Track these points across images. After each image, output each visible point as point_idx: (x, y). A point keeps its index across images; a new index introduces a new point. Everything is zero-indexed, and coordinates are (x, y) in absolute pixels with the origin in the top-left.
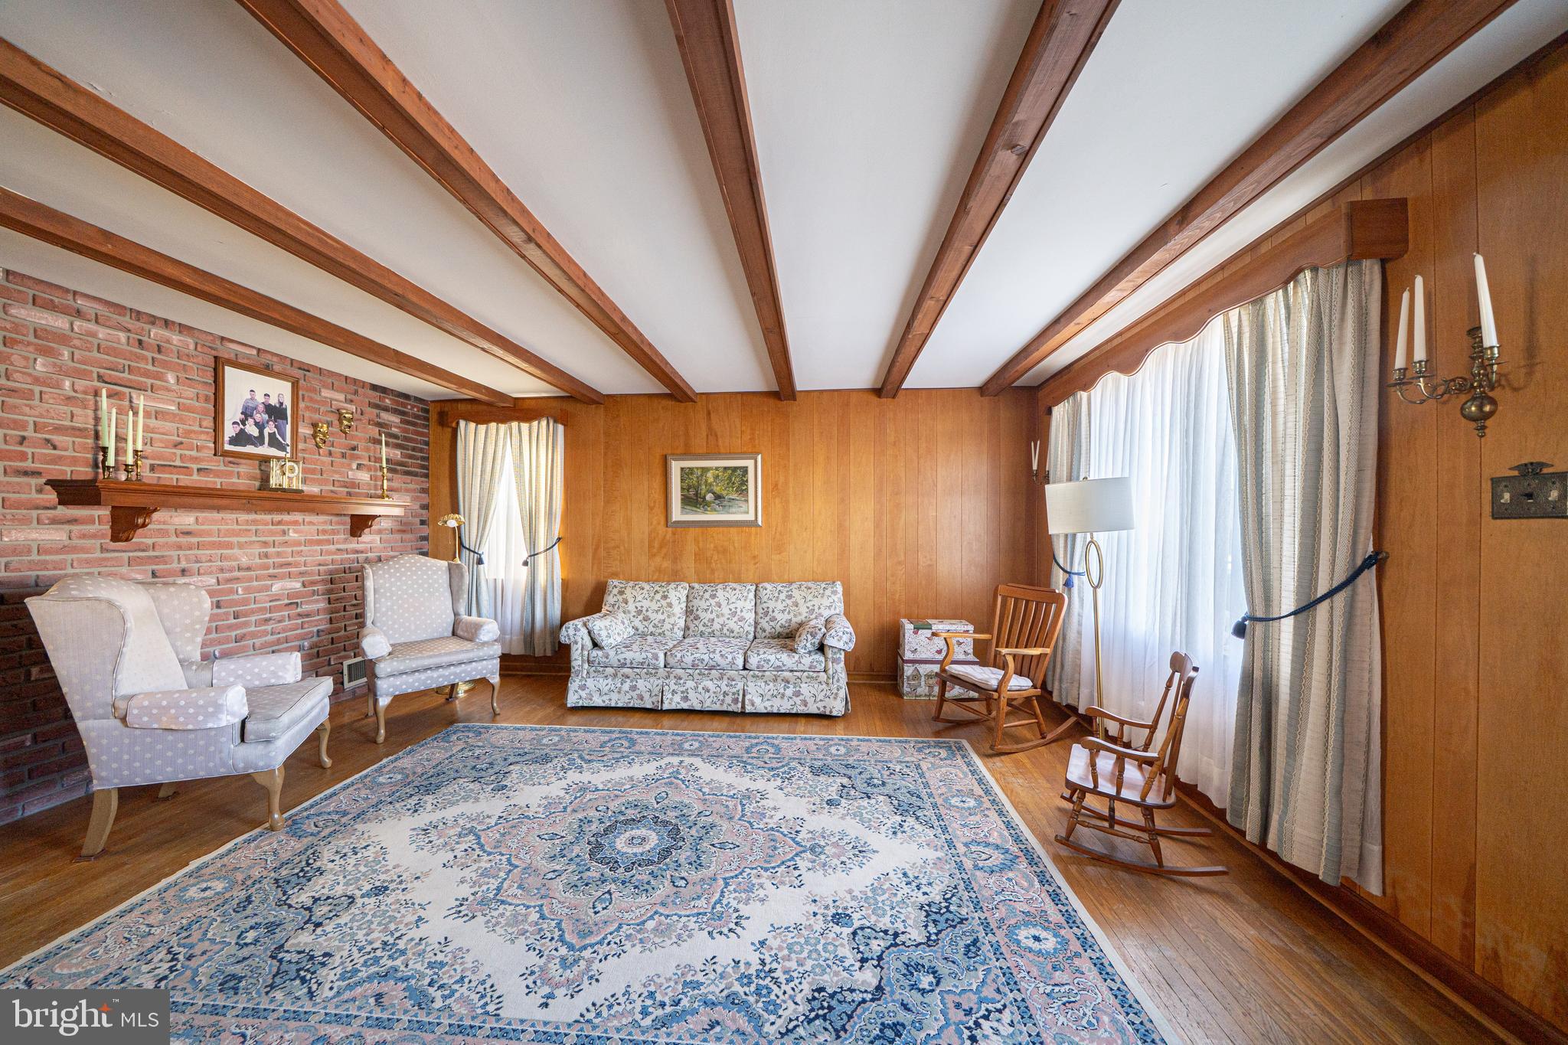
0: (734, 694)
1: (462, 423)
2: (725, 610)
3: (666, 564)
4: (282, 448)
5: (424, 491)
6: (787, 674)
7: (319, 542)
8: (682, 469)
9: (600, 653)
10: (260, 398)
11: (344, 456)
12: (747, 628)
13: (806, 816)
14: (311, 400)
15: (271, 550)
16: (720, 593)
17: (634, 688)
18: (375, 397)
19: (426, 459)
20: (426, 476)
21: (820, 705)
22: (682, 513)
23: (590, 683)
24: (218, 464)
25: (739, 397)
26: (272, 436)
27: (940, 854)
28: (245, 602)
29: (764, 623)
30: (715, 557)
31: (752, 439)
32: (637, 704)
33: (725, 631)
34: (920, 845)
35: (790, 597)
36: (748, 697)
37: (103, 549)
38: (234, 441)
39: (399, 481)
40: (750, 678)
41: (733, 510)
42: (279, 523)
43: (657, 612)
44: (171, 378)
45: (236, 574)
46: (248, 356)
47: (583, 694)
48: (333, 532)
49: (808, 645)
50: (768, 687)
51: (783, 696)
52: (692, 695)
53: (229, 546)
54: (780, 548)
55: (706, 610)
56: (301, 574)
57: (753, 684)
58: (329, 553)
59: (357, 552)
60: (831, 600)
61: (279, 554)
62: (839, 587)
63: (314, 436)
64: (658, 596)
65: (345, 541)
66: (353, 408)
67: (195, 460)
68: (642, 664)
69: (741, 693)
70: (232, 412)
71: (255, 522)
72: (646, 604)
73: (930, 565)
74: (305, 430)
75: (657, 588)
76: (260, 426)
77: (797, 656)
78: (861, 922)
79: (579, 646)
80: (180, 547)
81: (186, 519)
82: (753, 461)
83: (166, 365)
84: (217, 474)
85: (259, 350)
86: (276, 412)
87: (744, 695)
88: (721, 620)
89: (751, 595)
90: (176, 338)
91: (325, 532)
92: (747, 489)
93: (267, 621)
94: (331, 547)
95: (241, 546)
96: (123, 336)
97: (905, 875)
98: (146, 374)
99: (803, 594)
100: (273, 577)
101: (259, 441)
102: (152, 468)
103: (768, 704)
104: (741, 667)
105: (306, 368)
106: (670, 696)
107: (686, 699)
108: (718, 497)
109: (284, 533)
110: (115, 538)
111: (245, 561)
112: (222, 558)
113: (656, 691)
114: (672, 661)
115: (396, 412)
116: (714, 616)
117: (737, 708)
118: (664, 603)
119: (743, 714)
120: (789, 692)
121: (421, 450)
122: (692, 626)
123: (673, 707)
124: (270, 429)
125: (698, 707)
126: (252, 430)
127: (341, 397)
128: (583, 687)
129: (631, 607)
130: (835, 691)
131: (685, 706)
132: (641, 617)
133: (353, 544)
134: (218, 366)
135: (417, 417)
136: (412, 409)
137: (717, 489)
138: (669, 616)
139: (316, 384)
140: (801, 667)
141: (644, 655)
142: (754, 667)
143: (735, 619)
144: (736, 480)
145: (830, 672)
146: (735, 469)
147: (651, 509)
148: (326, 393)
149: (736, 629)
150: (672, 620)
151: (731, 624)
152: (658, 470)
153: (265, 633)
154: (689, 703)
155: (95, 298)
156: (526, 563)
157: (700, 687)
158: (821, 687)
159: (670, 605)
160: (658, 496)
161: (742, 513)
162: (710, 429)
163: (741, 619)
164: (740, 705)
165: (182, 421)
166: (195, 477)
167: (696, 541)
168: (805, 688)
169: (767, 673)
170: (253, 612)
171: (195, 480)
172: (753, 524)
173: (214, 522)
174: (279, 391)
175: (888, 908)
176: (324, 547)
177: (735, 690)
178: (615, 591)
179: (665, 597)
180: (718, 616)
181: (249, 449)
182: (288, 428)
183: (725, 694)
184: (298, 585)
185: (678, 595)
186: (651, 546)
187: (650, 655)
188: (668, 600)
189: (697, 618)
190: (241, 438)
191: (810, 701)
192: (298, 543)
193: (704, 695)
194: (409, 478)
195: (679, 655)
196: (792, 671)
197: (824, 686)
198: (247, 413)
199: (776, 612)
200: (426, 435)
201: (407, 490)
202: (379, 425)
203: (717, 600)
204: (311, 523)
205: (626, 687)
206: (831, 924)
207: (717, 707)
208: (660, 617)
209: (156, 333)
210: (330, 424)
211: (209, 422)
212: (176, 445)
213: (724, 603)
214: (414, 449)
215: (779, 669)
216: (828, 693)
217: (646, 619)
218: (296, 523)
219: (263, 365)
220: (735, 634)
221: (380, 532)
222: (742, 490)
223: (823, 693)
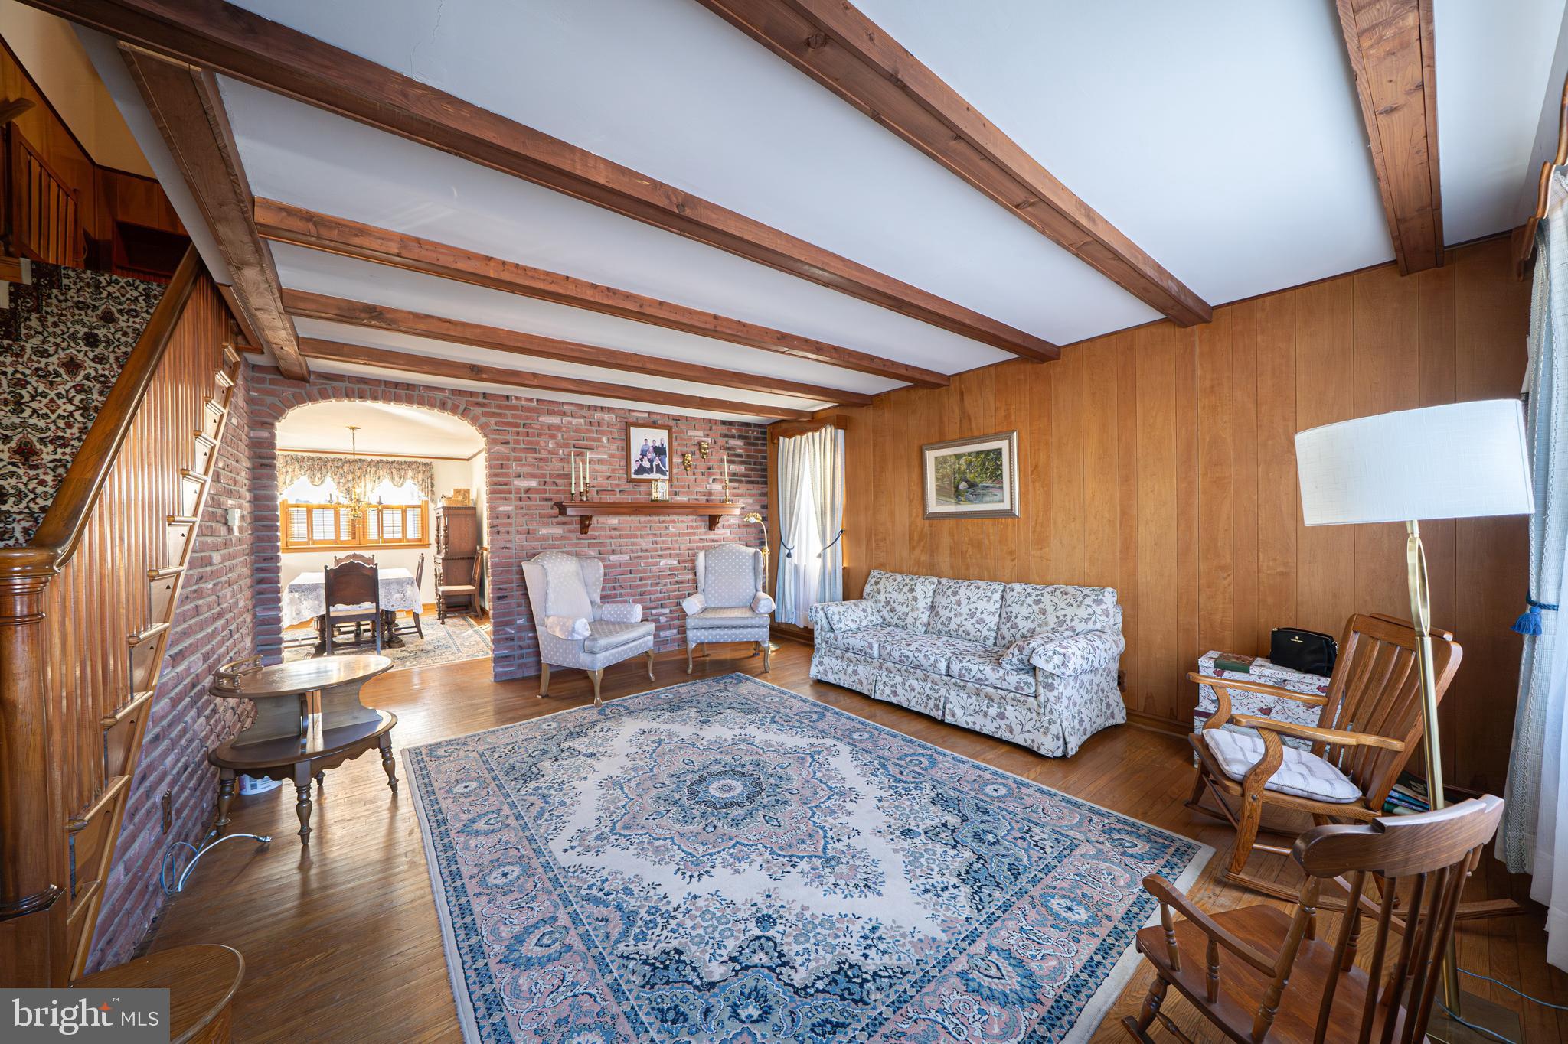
0: (936, 699)
1: (781, 439)
2: (965, 610)
3: (924, 557)
4: (663, 473)
5: (764, 494)
6: (990, 690)
7: (688, 534)
8: (936, 458)
9: (832, 635)
10: (650, 444)
11: (703, 474)
12: (985, 632)
13: (865, 833)
14: (681, 439)
15: (658, 539)
16: (962, 591)
17: (855, 672)
18: (725, 429)
19: (765, 470)
20: (765, 483)
21: (1028, 736)
22: (937, 505)
23: (826, 660)
24: (629, 488)
25: (992, 369)
26: (658, 466)
27: (944, 937)
28: (645, 571)
29: (1004, 631)
30: (970, 551)
31: (1007, 416)
32: (857, 687)
33: (961, 632)
34: (934, 917)
35: (1038, 602)
36: (949, 706)
37: (578, 539)
38: (637, 472)
39: (743, 489)
40: (952, 686)
41: (987, 499)
42: (663, 522)
43: (903, 604)
44: (605, 440)
45: (640, 554)
46: (644, 418)
47: (821, 669)
48: (697, 527)
49: (1015, 660)
50: (970, 701)
51: (986, 715)
52: (899, 690)
53: (636, 536)
54: (1041, 541)
55: (946, 607)
56: (678, 555)
57: (955, 693)
58: (695, 541)
59: (713, 541)
60: (1090, 611)
61: (664, 542)
62: (1110, 597)
63: (683, 463)
64: (906, 589)
65: (705, 533)
66: (709, 440)
67: (617, 486)
68: (861, 650)
69: (943, 699)
70: (635, 454)
71: (649, 521)
72: (894, 595)
73: (1282, 574)
74: (677, 460)
75: (907, 581)
76: (651, 461)
77: (1002, 672)
78: (776, 935)
79: (819, 626)
80: (611, 537)
81: (614, 521)
82: (1006, 442)
83: (603, 433)
84: (628, 493)
85: (649, 413)
86: (659, 451)
87: (945, 704)
88: (958, 620)
89: (997, 596)
90: (606, 417)
91: (691, 527)
92: (1001, 474)
93: (658, 584)
94: (697, 538)
95: (642, 537)
96: (582, 421)
97: (874, 929)
98: (594, 440)
99: (1055, 600)
100: (660, 556)
101: (650, 471)
102: (598, 492)
103: (970, 719)
104: (944, 672)
105: (677, 418)
106: (882, 687)
107: (895, 693)
108: (972, 485)
109: (666, 528)
110: (582, 533)
111: (644, 546)
112: (633, 544)
113: (871, 678)
114: (884, 653)
115: (740, 437)
116: (951, 614)
117: (938, 715)
118: (910, 596)
119: (942, 723)
120: (993, 711)
121: (761, 464)
122: (932, 622)
123: (884, 698)
124: (657, 462)
125: (905, 705)
126: (646, 464)
127: (701, 434)
128: (821, 663)
129: (882, 597)
130: (1046, 724)
131: (894, 700)
132: (888, 608)
133: (711, 536)
134: (628, 426)
135: (757, 438)
136: (753, 433)
137: (969, 476)
138: (912, 610)
139: (684, 428)
140: (1005, 685)
141: (862, 644)
142: (955, 674)
143: (973, 621)
144: (990, 465)
145: (1042, 699)
146: (988, 452)
147: (911, 501)
148: (691, 433)
149: (973, 631)
150: (915, 615)
151: (968, 626)
152: (916, 462)
153: (656, 592)
154: (897, 698)
155: (572, 404)
156: (819, 556)
157: (907, 684)
158: (1030, 715)
159: (915, 599)
160: (916, 489)
161: (995, 502)
162: (963, 412)
163: (981, 621)
164: (940, 713)
165: (611, 464)
166: (618, 496)
167: (952, 535)
168: (1010, 711)
169: (969, 684)
170: (649, 578)
171: (617, 498)
172: (1009, 514)
173: (627, 522)
174: (660, 437)
175: (813, 941)
176: (692, 538)
177: (937, 695)
178: (873, 581)
179: (912, 590)
180: (956, 615)
181: (645, 476)
182: (667, 459)
183: (929, 697)
184: (675, 562)
185: (925, 588)
186: (911, 539)
187: (866, 644)
188: (914, 594)
189: (937, 615)
190: (641, 470)
191: (1017, 728)
192: (674, 535)
193: (910, 693)
194: (751, 486)
195: (889, 648)
196: (996, 688)
197: (1034, 715)
198: (643, 454)
199: (1019, 618)
200: (765, 452)
201: (750, 495)
202: (728, 449)
203: (957, 597)
204: (683, 521)
205: (850, 670)
206: (754, 920)
207: (920, 709)
208: (905, 609)
209: (598, 415)
210: (693, 454)
211: (623, 463)
212: (609, 478)
213: (964, 602)
214: (755, 463)
215: (980, 681)
216: (1038, 725)
217: (893, 610)
218: (673, 521)
219: (651, 423)
220: (971, 637)
221: (729, 526)
222: (997, 477)
223: (1032, 723)
